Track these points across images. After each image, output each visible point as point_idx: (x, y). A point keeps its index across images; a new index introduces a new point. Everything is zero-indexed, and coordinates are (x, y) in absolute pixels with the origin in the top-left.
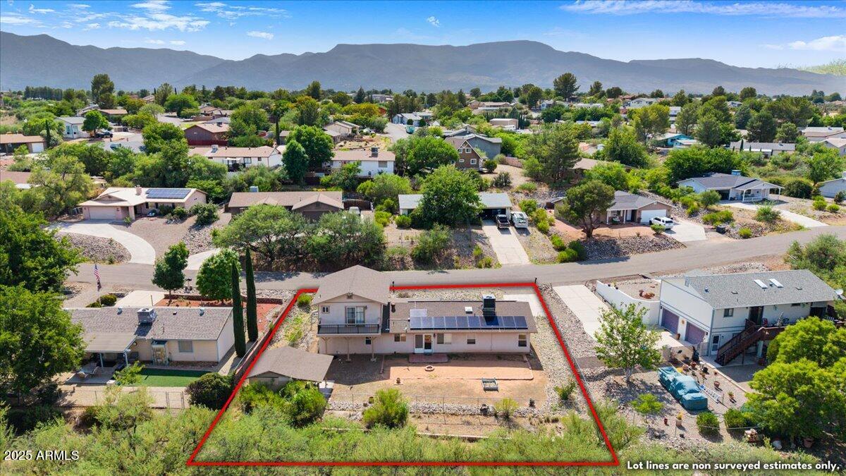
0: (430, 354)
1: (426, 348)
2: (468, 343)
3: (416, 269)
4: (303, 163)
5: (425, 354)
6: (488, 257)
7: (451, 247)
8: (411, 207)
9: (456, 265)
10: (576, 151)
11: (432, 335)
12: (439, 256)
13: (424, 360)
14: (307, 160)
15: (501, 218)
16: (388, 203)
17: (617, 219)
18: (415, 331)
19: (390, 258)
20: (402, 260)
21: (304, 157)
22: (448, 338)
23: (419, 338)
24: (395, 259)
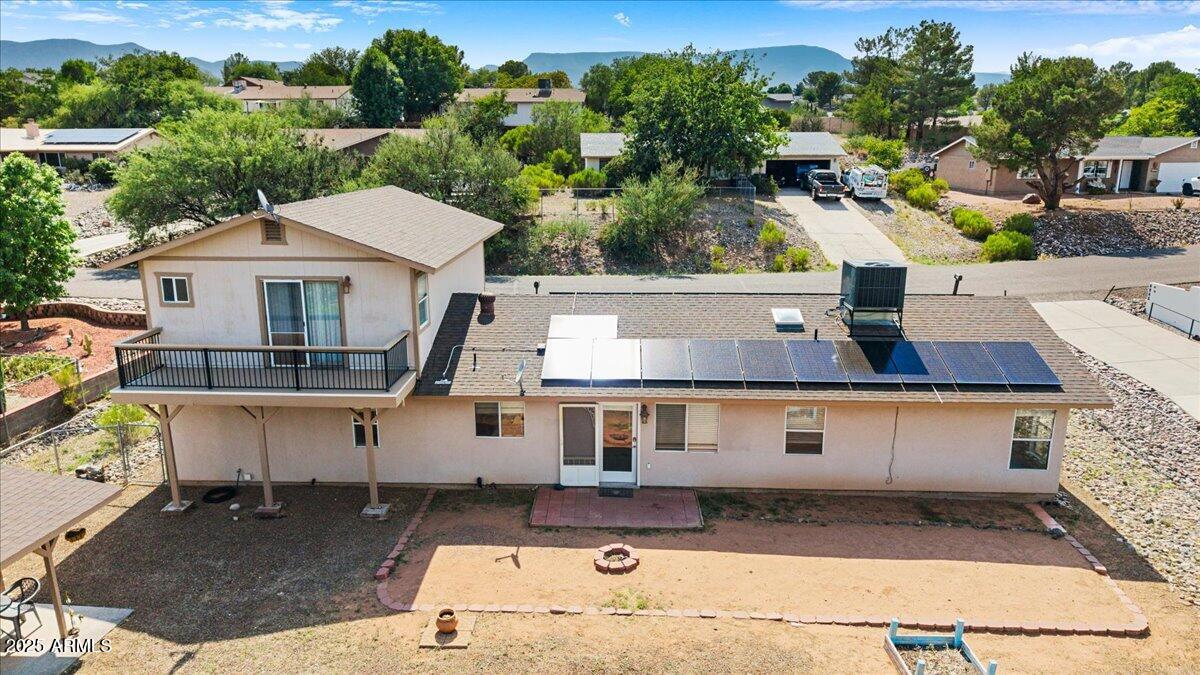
0: (625, 492)
1: (608, 466)
2: (791, 448)
3: (609, 272)
4: (393, 94)
5: (605, 491)
6: (797, 250)
7: (702, 228)
8: (608, 154)
9: (714, 264)
10: (967, 69)
11: (635, 408)
12: (672, 247)
13: (597, 518)
14: (402, 89)
15: (820, 177)
16: (559, 157)
17: (1098, 184)
18: (559, 391)
19: (545, 249)
20: (576, 252)
21: (395, 83)
22: (701, 424)
23: (577, 421)
24: (557, 251)
